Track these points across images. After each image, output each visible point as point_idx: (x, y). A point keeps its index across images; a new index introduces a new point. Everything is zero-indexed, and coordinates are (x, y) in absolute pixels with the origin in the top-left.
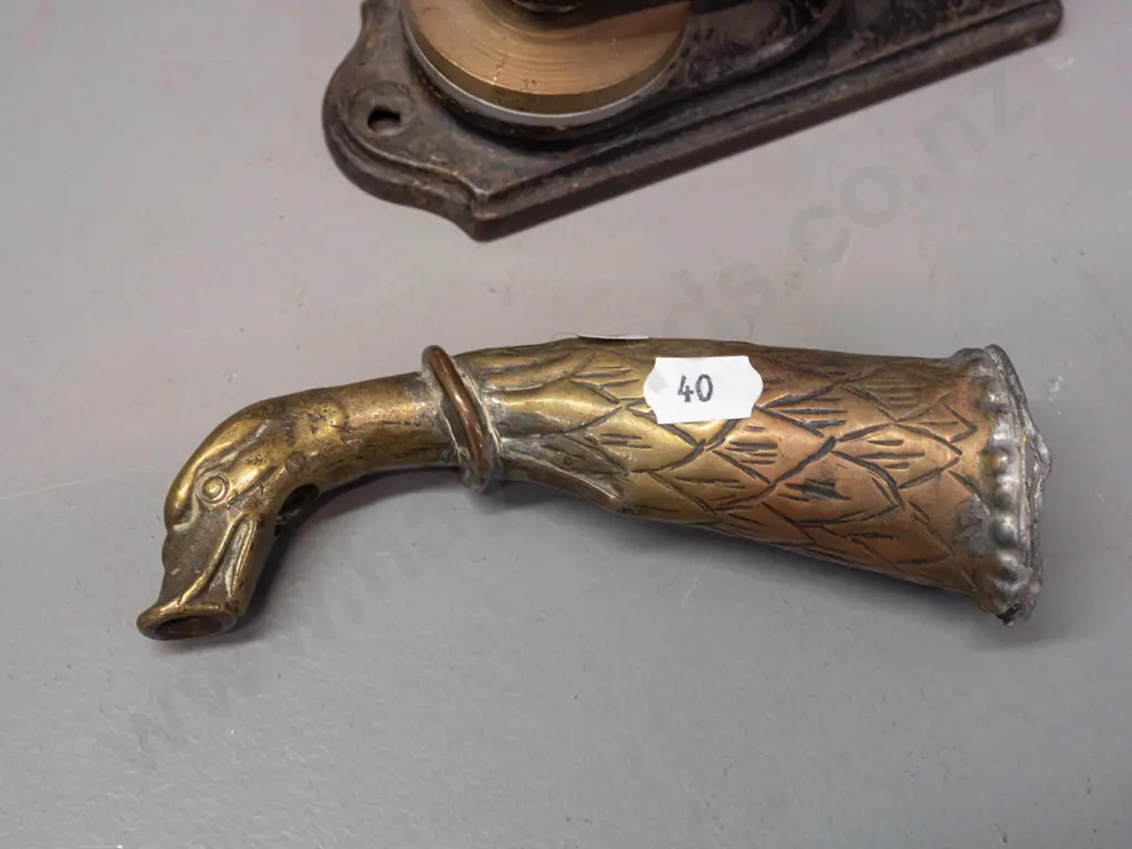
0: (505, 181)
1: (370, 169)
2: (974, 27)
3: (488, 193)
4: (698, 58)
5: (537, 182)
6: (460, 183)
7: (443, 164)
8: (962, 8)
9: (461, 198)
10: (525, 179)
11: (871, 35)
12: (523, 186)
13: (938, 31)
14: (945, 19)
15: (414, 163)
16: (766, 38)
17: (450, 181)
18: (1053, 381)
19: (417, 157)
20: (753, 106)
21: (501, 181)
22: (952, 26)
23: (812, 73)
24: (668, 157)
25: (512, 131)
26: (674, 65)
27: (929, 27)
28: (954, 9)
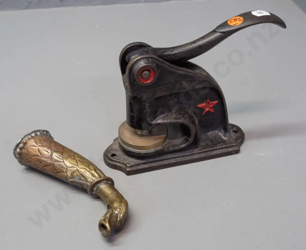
0: (133, 164)
1: (110, 162)
2: (221, 148)
3: (129, 165)
4: (169, 146)
5: (138, 165)
6: (125, 164)
7: (122, 161)
8: (220, 145)
9: (124, 166)
10: (136, 164)
11: (202, 148)
12: (136, 165)
13: (215, 148)
14: (216, 146)
15: (117, 160)
16: (181, 144)
17: (123, 164)
18: (231, 204)
19: (118, 159)
20: (179, 157)
21: (132, 164)
22: (217, 147)
23: (190, 152)
24: (163, 164)
25: (134, 154)
26: (164, 146)
27: (213, 147)
28: (218, 145)
